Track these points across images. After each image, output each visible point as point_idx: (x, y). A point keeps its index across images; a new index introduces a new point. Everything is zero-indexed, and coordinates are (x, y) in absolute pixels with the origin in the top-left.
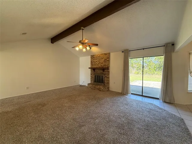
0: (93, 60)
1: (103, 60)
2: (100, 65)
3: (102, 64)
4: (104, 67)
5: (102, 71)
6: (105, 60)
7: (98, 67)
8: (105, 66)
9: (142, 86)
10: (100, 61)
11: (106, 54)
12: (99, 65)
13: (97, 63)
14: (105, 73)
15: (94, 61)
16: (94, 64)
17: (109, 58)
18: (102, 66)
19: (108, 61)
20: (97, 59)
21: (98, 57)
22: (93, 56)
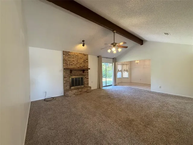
0: (68, 57)
1: (82, 60)
3: (81, 65)
5: (81, 72)
6: (84, 60)
8: (85, 67)
9: (105, 80)
11: (86, 55)
14: (84, 74)
16: (70, 63)
17: (87, 59)
18: (81, 66)
19: (86, 62)
20: (74, 58)
21: (76, 55)
22: (68, 53)
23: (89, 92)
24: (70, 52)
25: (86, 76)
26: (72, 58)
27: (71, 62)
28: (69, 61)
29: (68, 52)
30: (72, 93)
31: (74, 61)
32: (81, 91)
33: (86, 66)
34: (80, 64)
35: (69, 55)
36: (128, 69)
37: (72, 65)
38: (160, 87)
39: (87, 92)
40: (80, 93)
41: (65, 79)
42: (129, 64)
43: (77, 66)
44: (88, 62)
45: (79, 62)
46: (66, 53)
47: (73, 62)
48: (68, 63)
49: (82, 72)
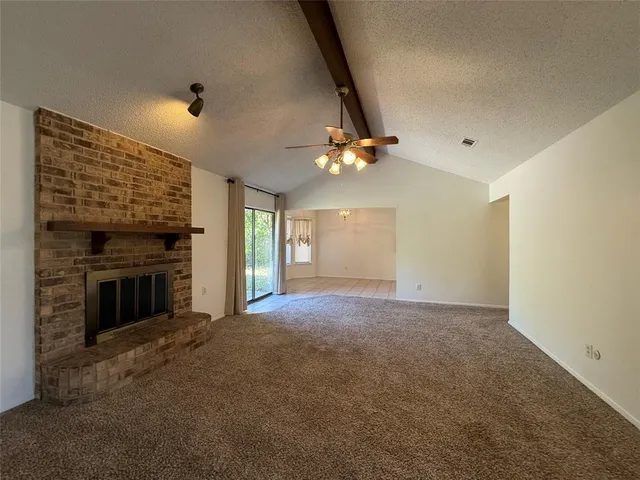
0: (77, 158)
1: (163, 185)
2: (140, 212)
3: (157, 210)
4: (171, 224)
5: (158, 248)
6: (174, 188)
7: (128, 219)
8: (175, 219)
10: (145, 189)
11: (180, 166)
12: (138, 209)
13: (124, 194)
14: (173, 255)
15: (89, 170)
16: (89, 195)
17: (188, 185)
18: (156, 217)
19: (184, 196)
20: (117, 168)
21: (130, 156)
22: (82, 134)
23: (202, 344)
24: (90, 129)
25: (179, 266)
26: (106, 165)
27: (101, 189)
28: (83, 177)
29: (80, 125)
30: (113, 370)
31: (116, 184)
32: (167, 346)
33: (180, 214)
34: (151, 204)
35: (89, 145)
36: (310, 233)
37: (102, 205)
38: (420, 287)
39: (194, 344)
40: (159, 358)
41: (49, 291)
42: (314, 221)
43: (133, 215)
44: (189, 197)
45: (146, 196)
46: (61, 128)
47: (114, 191)
48: (79, 192)
49: (161, 244)
